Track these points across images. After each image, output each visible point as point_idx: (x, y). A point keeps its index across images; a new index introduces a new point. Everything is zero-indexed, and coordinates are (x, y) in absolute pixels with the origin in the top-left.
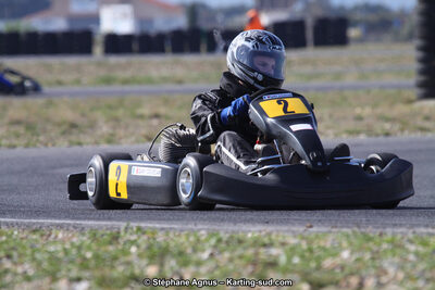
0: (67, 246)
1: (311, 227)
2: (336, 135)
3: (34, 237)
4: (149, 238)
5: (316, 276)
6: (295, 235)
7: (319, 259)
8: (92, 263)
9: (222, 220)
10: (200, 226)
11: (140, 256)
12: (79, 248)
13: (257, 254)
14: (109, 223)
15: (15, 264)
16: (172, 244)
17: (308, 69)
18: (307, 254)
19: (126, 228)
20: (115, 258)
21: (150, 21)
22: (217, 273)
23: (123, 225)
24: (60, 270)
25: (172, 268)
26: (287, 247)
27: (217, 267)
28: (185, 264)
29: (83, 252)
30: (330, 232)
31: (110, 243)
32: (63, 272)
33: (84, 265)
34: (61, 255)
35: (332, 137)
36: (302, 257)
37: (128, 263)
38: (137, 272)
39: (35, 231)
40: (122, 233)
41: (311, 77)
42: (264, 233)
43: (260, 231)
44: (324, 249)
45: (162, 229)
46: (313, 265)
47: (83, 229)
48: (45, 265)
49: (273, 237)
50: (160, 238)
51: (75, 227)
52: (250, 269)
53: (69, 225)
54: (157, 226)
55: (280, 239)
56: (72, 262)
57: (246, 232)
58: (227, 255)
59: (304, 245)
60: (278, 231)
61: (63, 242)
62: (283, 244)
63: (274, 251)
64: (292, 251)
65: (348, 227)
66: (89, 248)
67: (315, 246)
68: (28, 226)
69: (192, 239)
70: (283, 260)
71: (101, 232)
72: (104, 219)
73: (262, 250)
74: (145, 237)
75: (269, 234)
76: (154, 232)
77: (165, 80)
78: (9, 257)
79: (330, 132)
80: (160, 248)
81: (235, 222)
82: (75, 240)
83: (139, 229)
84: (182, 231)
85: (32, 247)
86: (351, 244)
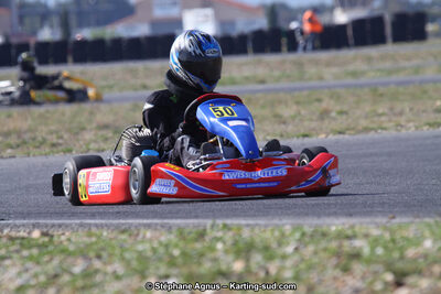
0: (156, 245)
1: (394, 217)
2: (417, 128)
3: (124, 237)
4: (234, 235)
5: (400, 265)
6: (377, 226)
7: (402, 250)
8: (180, 261)
9: (307, 214)
10: (284, 221)
11: (226, 252)
12: (167, 246)
13: (340, 246)
14: (195, 221)
15: (105, 264)
16: (257, 240)
17: (388, 64)
18: (391, 245)
19: (212, 226)
20: (202, 255)
21: (232, 23)
22: (302, 266)
23: (209, 222)
24: (147, 268)
25: (258, 263)
26: (371, 239)
27: (303, 260)
28: (271, 258)
29: (170, 250)
30: (412, 222)
31: (196, 240)
32: (151, 270)
33: (172, 262)
34: (149, 254)
35: (413, 129)
36: (386, 248)
37: (215, 260)
38: (224, 267)
39: (123, 232)
40: (208, 231)
41: (390, 72)
42: (347, 226)
43: (344, 224)
44: (407, 239)
45: (248, 225)
46: (396, 255)
47: (170, 228)
48: (135, 264)
49: (357, 229)
50: (246, 233)
51: (162, 226)
52: (334, 261)
53: (156, 224)
54: (243, 222)
55: (364, 231)
56: (160, 260)
57: (329, 225)
58: (311, 248)
59: (387, 236)
60: (361, 224)
61: (151, 240)
62: (366, 236)
63: (358, 243)
64: (375, 242)
65: (430, 217)
66: (176, 246)
67: (398, 237)
68: (117, 227)
69: (277, 233)
70: (366, 251)
71: (188, 230)
72: (191, 218)
73: (346, 243)
74: (230, 234)
75: (352, 227)
76: (239, 228)
77: (247, 79)
78: (99, 257)
79: (411, 124)
80: (246, 243)
81: (319, 216)
82: (163, 239)
83: (225, 226)
84: (266, 226)
85: (121, 247)
86: (433, 233)
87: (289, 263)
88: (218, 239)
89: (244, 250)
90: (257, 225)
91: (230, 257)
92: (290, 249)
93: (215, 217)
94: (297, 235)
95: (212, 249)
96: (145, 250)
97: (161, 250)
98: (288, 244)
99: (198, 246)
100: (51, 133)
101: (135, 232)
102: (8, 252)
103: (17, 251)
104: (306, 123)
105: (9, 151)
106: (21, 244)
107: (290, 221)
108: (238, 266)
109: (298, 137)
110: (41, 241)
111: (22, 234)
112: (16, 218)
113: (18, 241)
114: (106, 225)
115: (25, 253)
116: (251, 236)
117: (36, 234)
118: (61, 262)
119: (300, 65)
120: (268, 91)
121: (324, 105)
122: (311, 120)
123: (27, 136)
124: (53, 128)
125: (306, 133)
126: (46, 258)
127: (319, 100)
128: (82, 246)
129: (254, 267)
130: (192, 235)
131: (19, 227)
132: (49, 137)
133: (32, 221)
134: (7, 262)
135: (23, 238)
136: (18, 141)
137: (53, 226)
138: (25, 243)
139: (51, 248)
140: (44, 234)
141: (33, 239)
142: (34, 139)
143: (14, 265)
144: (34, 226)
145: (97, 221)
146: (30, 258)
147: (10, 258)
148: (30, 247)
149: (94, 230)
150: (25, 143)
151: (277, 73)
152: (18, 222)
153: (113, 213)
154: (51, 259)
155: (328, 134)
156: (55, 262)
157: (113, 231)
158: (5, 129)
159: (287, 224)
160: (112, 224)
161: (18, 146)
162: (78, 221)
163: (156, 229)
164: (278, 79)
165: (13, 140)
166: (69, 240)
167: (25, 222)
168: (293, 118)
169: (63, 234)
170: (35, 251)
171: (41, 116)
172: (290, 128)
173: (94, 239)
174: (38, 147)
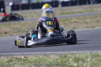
87: (89, 63)
88: (70, 57)
89: (77, 60)
90: (80, 53)
91: (73, 62)
92: (89, 60)
93: (69, 51)
94: (91, 56)
95: (69, 60)
96: (51, 61)
97: (55, 61)
98: (88, 58)
99: (65, 59)
100: (26, 28)
101: (49, 56)
102: (16, 62)
103: (18, 62)
104: (93, 24)
105: (15, 34)
106: (19, 60)
107: (89, 52)
108: (76, 65)
109: (91, 28)
110: (24, 59)
111: (19, 57)
112: (17, 52)
113: (18, 59)
114: (41, 54)
115: (20, 62)
116: (79, 56)
117: (23, 57)
118: (29, 65)
119: (91, 8)
120: (83, 15)
121: (98, 19)
122: (95, 23)
123: (20, 30)
124: (27, 27)
125: (94, 26)
126: (25, 64)
127: (97, 17)
128: (35, 60)
129: (80, 65)
130: (64, 56)
131: (18, 55)
132: (26, 30)
133: (22, 53)
134: (15, 65)
135: (19, 58)
136: (17, 31)
137: (27, 54)
138: (20, 60)
139: (27, 61)
140: (25, 57)
141: (22, 59)
142: (22, 30)
143: (17, 66)
144: (22, 55)
145: (39, 53)
146: (21, 64)
147: (16, 64)
148: (21, 61)
149: (38, 55)
150: (19, 31)
151: (85, 10)
152: (18, 54)
153: (43, 50)
154: (27, 64)
155: (99, 27)
156: (28, 65)
157: (43, 55)
158: (14, 28)
159: (88, 53)
160: (42, 54)
161: (17, 32)
162: (34, 53)
163: (54, 55)
164: (86, 12)
165: (16, 31)
166: (31, 58)
167: (20, 53)
168: (90, 22)
169: (30, 57)
170: (22, 62)
171: (23, 24)
172: (89, 25)
173: (38, 58)
174: (23, 32)
